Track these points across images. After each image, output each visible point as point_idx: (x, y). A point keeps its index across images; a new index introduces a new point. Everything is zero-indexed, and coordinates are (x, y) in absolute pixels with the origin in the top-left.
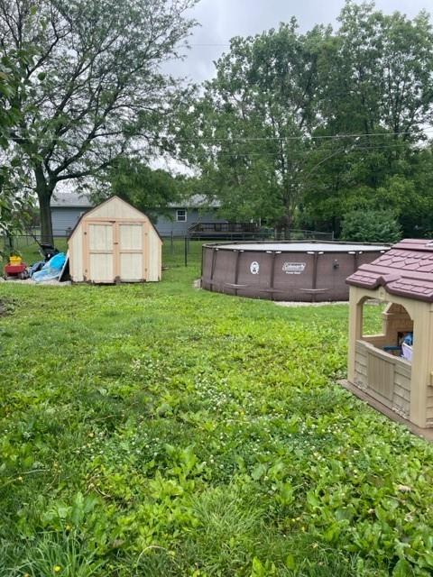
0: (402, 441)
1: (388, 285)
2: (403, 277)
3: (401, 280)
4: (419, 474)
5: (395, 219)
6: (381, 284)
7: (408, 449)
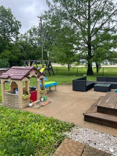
0: (18, 112)
1: (11, 77)
2: (14, 75)
3: (14, 76)
4: (23, 117)
5: (8, 61)
6: (9, 77)
7: (20, 113)
